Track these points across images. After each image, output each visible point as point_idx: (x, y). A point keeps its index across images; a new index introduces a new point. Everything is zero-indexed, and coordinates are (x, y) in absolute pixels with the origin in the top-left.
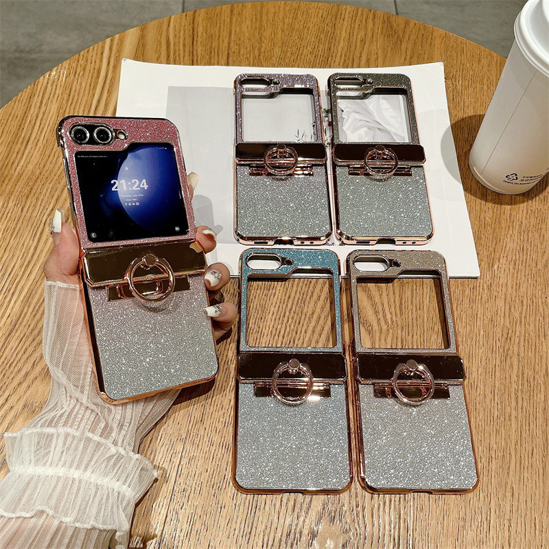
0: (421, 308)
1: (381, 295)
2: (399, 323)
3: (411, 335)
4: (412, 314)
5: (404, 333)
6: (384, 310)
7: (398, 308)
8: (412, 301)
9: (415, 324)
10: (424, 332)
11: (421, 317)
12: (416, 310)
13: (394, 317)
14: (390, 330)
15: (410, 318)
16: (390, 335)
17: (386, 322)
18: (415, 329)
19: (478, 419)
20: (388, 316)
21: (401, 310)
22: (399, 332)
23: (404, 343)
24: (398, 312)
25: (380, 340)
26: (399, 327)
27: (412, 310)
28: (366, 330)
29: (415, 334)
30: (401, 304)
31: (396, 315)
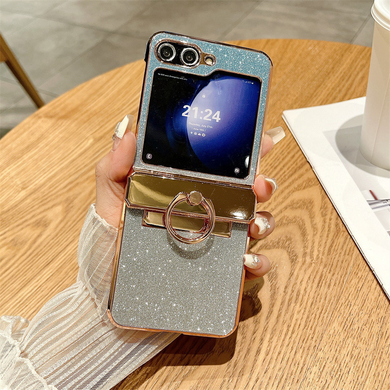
0: (351, 254)
1: (314, 235)
2: (324, 260)
3: (332, 273)
4: (340, 256)
5: (325, 270)
6: (313, 247)
7: (327, 249)
8: (343, 246)
9: (339, 266)
10: (346, 274)
11: (347, 262)
12: (345, 254)
13: (320, 256)
14: (313, 265)
15: (336, 259)
16: (312, 268)
17: (312, 257)
18: (338, 269)
19: (380, 368)
20: (315, 253)
21: (329, 250)
22: (321, 268)
23: (323, 278)
24: (326, 252)
25: (300, 269)
26: (323, 265)
27: (341, 253)
28: (290, 258)
29: (336, 273)
30: (331, 246)
31: (323, 254)
